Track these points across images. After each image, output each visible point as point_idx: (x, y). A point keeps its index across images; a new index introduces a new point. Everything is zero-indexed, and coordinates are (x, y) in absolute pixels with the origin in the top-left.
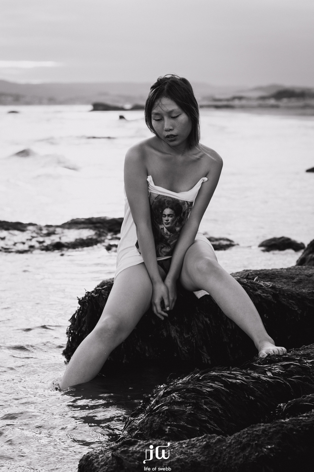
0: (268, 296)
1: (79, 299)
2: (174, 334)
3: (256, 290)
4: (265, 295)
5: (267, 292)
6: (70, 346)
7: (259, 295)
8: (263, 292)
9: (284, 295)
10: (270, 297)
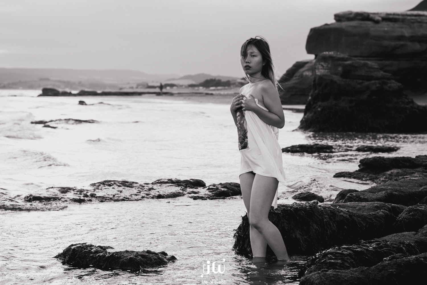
0: (347, 216)
1: (242, 217)
2: (298, 236)
3: (340, 213)
4: (346, 215)
5: (346, 214)
6: (237, 244)
7: (342, 215)
8: (344, 214)
9: (354, 215)
10: (348, 217)
